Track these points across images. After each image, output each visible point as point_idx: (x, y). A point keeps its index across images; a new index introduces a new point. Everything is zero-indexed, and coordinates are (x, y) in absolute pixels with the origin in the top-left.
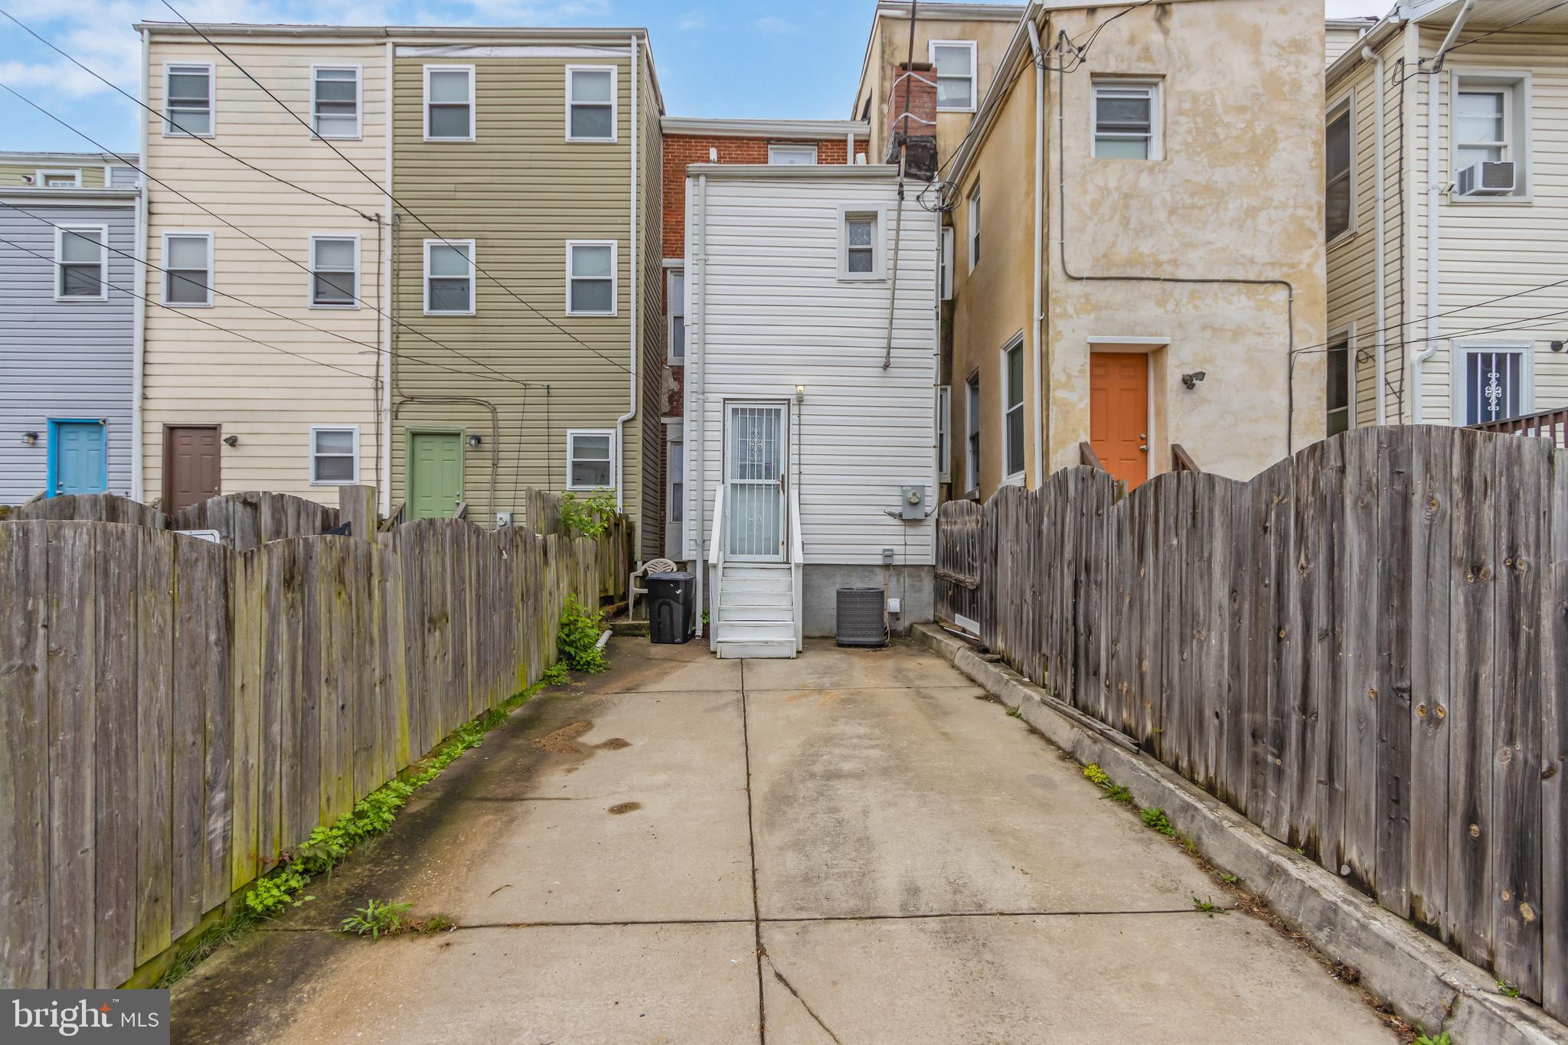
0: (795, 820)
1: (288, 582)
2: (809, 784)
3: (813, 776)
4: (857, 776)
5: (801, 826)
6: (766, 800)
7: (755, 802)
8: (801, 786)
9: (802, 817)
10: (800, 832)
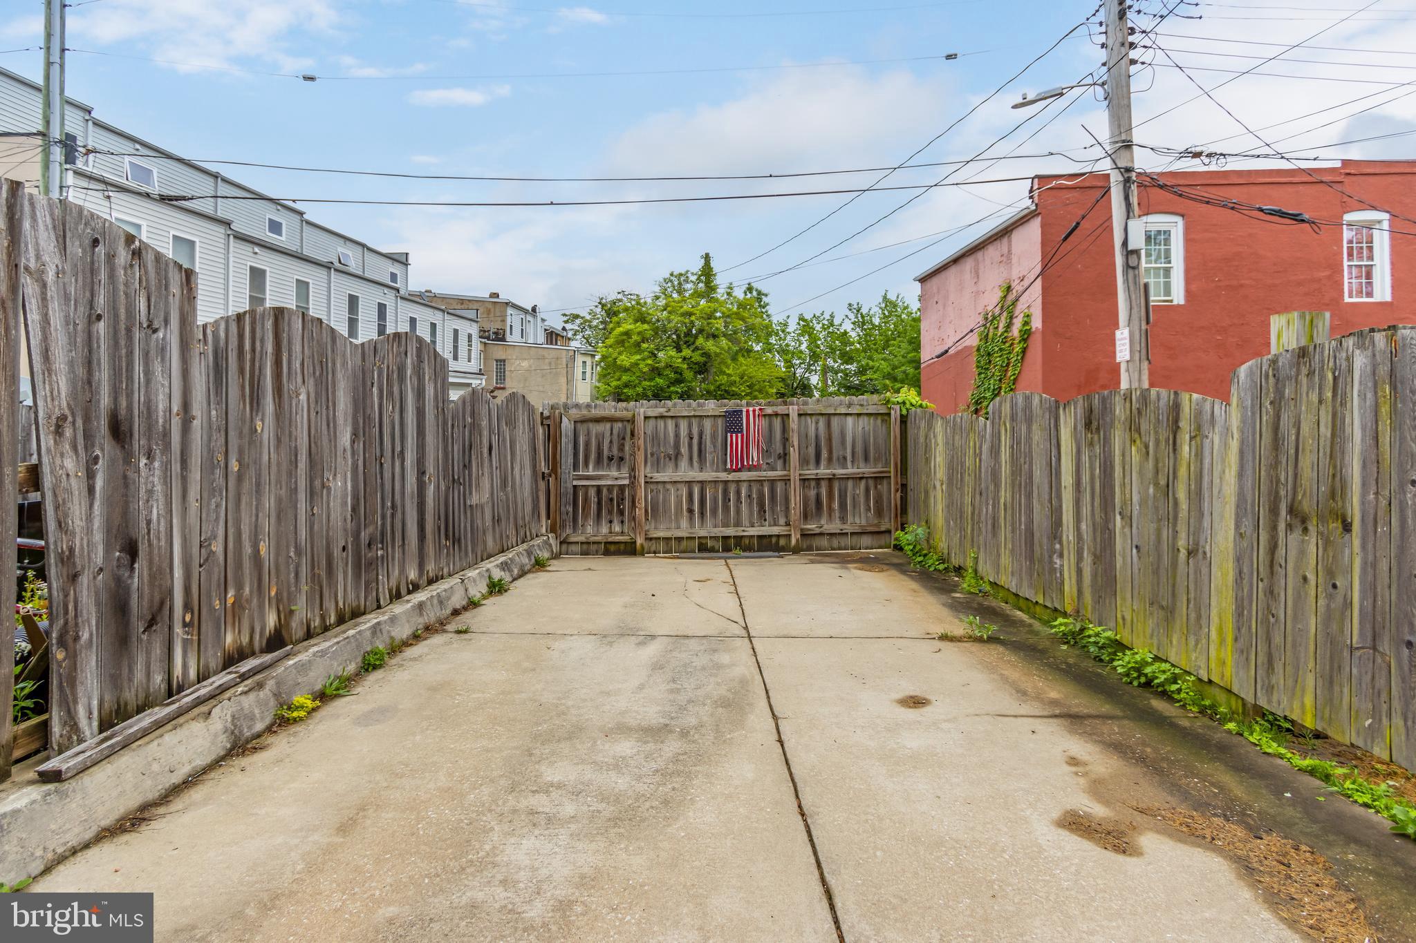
0: (718, 684)
1: (1088, 425)
2: (693, 721)
3: (684, 734)
4: (622, 730)
5: (712, 679)
6: (750, 705)
7: (763, 703)
8: (705, 718)
9: (710, 687)
10: (716, 676)
